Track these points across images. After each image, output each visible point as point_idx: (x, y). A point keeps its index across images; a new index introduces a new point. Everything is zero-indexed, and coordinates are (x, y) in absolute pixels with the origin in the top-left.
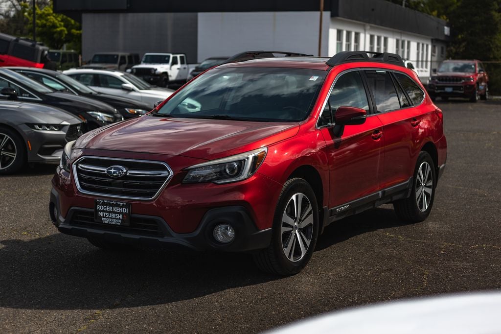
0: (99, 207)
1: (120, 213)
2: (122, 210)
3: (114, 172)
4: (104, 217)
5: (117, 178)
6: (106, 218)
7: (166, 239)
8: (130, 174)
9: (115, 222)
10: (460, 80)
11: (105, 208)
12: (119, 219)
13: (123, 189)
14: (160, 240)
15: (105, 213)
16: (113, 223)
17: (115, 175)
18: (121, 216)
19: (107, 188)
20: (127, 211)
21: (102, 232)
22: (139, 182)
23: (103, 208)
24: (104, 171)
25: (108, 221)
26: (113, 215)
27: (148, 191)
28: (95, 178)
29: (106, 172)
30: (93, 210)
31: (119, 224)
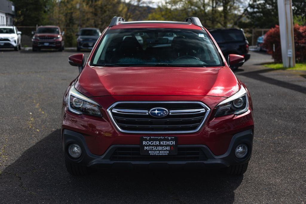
1: (167, 146)
2: (169, 143)
3: (158, 113)
4: (150, 150)
5: (162, 117)
6: (153, 151)
7: (209, 162)
8: (172, 113)
9: (162, 153)
10: (53, 38)
11: (151, 143)
12: (167, 150)
13: (167, 126)
14: (205, 162)
15: (151, 147)
17: (159, 115)
18: (168, 148)
19: (151, 126)
20: (174, 143)
21: (148, 163)
22: (181, 119)
24: (146, 113)
25: (156, 153)
27: (191, 125)
28: (136, 119)
29: (147, 114)
30: (138, 146)
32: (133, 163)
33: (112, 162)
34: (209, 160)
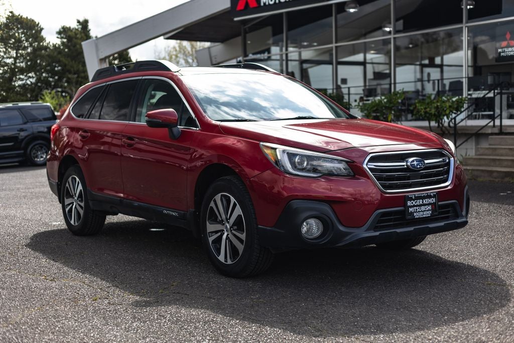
0: (409, 203)
1: (428, 204)
12: (429, 210)
15: (415, 208)
16: (424, 216)
23: (414, 203)
26: (423, 208)
31: (429, 215)
32: (399, 230)
33: (377, 233)
34: (460, 218)
